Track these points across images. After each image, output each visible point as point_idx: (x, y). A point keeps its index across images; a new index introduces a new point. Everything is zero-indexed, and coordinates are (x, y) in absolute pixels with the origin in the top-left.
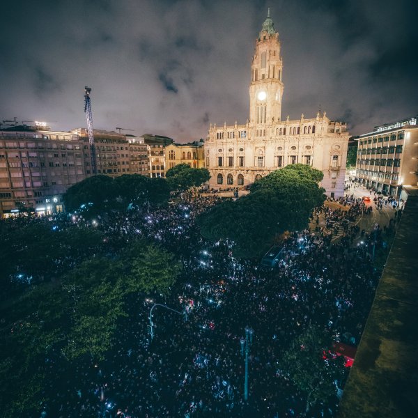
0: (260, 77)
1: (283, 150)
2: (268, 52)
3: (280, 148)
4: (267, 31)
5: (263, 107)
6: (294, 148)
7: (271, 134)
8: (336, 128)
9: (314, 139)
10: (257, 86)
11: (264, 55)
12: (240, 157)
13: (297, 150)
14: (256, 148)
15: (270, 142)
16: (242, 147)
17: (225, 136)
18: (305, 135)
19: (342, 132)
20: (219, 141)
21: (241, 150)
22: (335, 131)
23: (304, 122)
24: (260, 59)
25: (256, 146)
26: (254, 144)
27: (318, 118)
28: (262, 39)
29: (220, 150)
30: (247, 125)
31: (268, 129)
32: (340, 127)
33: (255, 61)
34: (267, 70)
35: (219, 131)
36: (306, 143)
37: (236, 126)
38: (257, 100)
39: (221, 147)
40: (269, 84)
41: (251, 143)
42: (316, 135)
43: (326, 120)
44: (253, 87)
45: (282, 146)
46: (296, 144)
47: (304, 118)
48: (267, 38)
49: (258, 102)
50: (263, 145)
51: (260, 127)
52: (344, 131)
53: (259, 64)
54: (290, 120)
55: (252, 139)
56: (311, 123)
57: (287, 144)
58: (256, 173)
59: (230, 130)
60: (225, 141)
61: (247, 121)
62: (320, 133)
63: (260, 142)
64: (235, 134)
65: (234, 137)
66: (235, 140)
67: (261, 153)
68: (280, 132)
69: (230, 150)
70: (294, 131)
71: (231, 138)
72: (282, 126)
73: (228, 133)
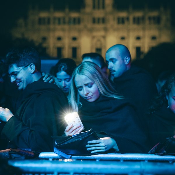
1: (126, 41)
3: (123, 38)
7: (112, 22)
9: (160, 29)
12: (73, 48)
13: (142, 41)
14: (93, 37)
15: (112, 30)
16: (75, 34)
17: (52, 21)
18: (150, 25)
20: (43, 27)
21: (74, 39)
25: (94, 34)
26: (91, 33)
27: (162, 9)
31: (109, 16)
35: (44, 15)
37: (67, 10)
39: (45, 35)
41: (88, 30)
42: (162, 25)
43: (169, 12)
45: (124, 34)
46: (141, 34)
50: (103, 34)
54: (132, 8)
55: (89, 26)
56: (155, 14)
57: (131, 34)
59: (59, 14)
60: (52, 26)
61: (82, 6)
62: (165, 24)
63: (98, 30)
64: (67, 20)
65: (64, 23)
66: (66, 27)
67: (99, 43)
68: (121, 21)
69: (59, 39)
70: (137, 21)
71: (59, 23)
72: (123, 14)
73: (55, 18)
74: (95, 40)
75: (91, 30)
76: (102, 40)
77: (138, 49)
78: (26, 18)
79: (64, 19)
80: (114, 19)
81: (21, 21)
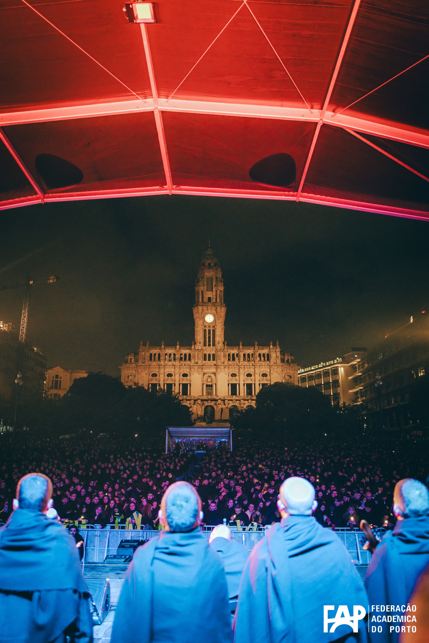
0: (206, 300)
1: (237, 377)
2: (214, 278)
3: (234, 375)
4: (212, 258)
5: (211, 329)
6: (249, 375)
7: (222, 359)
8: (286, 358)
9: (270, 367)
10: (205, 308)
11: (210, 280)
12: (183, 385)
13: (253, 377)
14: (204, 374)
15: (222, 367)
16: (187, 371)
17: (162, 358)
18: (260, 362)
19: (292, 362)
20: (154, 363)
21: (185, 375)
22: (286, 361)
23: (259, 349)
24: (205, 283)
25: (205, 371)
26: (202, 369)
27: (271, 347)
28: (207, 264)
29: (154, 375)
30: (193, 347)
31: (219, 353)
32: (289, 358)
33: (201, 283)
34: (214, 294)
35: (154, 351)
36: (262, 370)
37: (178, 347)
38: (204, 321)
39: (155, 371)
40: (219, 308)
41: (199, 367)
42: (272, 363)
43: (278, 350)
44: (200, 308)
45: (236, 372)
46: (251, 371)
47: (258, 346)
48: (212, 265)
49: (206, 324)
50: (214, 370)
51: (209, 350)
52: (293, 362)
53: (205, 287)
54: (243, 345)
55: (200, 362)
56: (265, 351)
57: (242, 371)
58: (206, 404)
59: (170, 351)
60: (162, 363)
61: (193, 343)
62: (275, 361)
63: (210, 366)
64: (177, 356)
65: (175, 359)
66: (177, 363)
67: (209, 380)
68: (232, 358)
69: (170, 375)
70: (248, 358)
71: (170, 360)
72: (234, 351)
73: (166, 354)
74: (206, 376)
75: (202, 367)
76: (213, 376)
77: (249, 387)
78: (136, 354)
79: (174, 355)
80: (224, 356)
81: (131, 357)
